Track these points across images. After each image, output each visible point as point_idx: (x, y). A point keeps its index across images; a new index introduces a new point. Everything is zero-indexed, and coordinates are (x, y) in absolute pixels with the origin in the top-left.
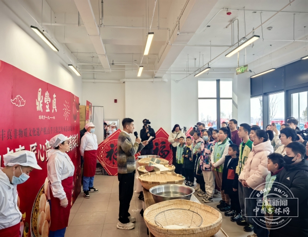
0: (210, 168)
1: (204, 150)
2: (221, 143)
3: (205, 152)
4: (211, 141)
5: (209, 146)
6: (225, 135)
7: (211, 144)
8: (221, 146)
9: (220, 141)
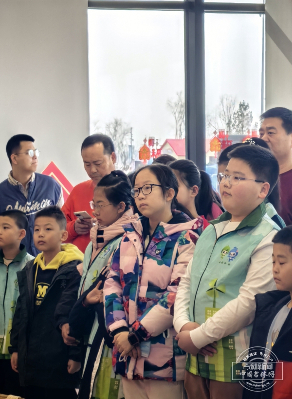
0: (171, 364)
1: (138, 268)
2: (232, 225)
3: (146, 277)
4: (176, 219)
5: (169, 248)
6: (258, 187)
7: (175, 236)
8: (231, 243)
9: (227, 217)
